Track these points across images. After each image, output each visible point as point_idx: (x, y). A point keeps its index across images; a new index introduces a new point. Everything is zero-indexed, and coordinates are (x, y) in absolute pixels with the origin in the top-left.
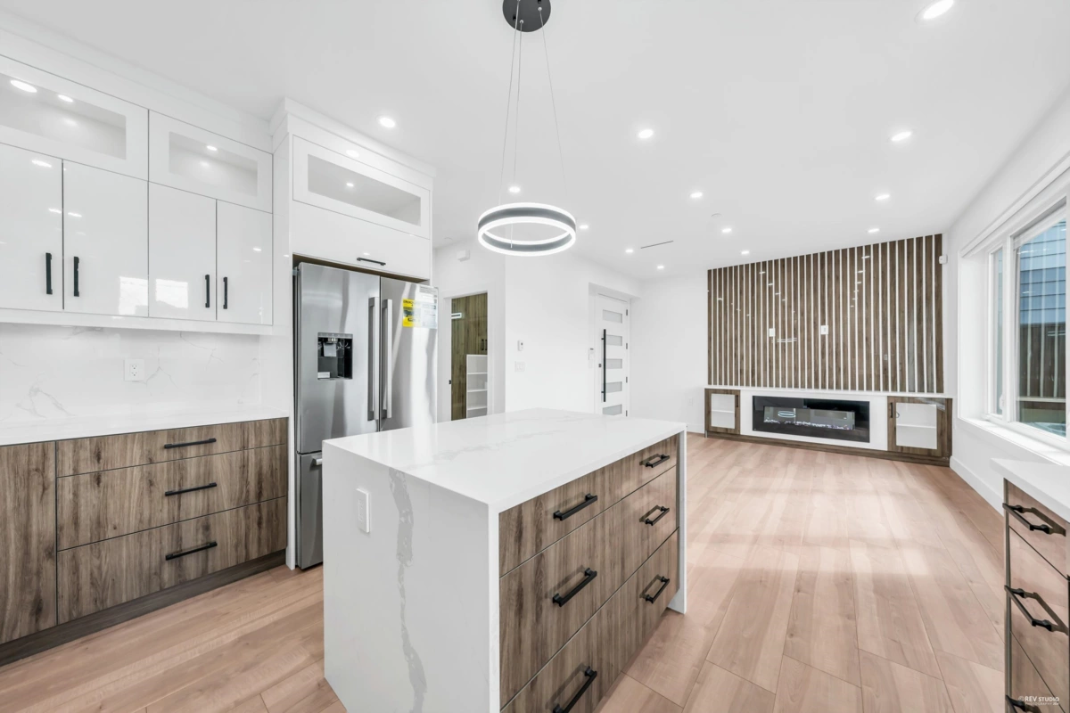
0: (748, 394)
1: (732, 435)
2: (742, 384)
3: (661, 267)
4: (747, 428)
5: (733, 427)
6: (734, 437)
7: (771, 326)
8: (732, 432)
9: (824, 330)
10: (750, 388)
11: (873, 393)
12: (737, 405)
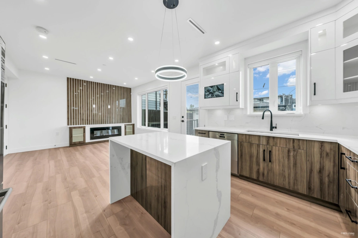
0: (88, 128)
1: (82, 144)
2: (85, 124)
3: (47, 69)
4: (88, 139)
5: (82, 140)
6: (83, 144)
7: (94, 104)
8: (82, 142)
9: (109, 107)
10: (89, 125)
11: (122, 124)
12: (84, 132)
